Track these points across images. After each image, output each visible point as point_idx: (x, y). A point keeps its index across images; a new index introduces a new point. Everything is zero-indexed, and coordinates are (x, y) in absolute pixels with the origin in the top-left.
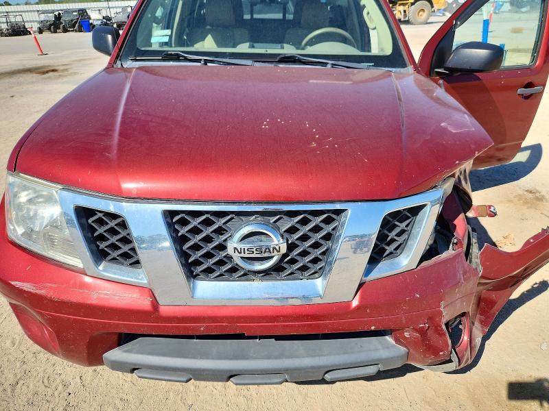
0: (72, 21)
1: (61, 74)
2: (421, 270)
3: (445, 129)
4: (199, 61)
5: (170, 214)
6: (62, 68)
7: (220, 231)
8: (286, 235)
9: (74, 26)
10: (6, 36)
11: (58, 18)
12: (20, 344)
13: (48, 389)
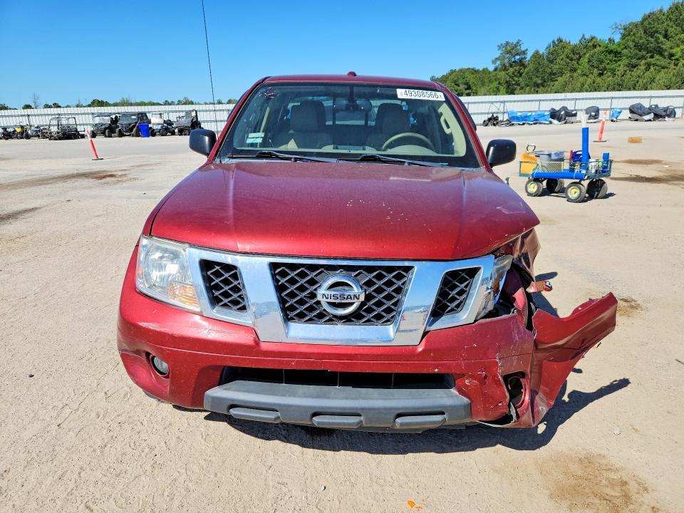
0: (130, 124)
1: (120, 179)
2: (478, 325)
3: (500, 211)
4: (289, 159)
5: (273, 266)
6: (120, 173)
7: (312, 282)
8: (365, 287)
9: (131, 130)
10: (55, 139)
11: (115, 121)
12: (104, 416)
13: (135, 451)
